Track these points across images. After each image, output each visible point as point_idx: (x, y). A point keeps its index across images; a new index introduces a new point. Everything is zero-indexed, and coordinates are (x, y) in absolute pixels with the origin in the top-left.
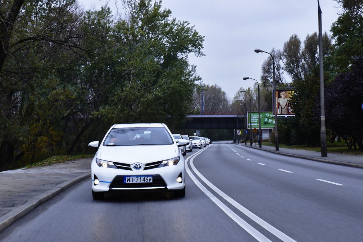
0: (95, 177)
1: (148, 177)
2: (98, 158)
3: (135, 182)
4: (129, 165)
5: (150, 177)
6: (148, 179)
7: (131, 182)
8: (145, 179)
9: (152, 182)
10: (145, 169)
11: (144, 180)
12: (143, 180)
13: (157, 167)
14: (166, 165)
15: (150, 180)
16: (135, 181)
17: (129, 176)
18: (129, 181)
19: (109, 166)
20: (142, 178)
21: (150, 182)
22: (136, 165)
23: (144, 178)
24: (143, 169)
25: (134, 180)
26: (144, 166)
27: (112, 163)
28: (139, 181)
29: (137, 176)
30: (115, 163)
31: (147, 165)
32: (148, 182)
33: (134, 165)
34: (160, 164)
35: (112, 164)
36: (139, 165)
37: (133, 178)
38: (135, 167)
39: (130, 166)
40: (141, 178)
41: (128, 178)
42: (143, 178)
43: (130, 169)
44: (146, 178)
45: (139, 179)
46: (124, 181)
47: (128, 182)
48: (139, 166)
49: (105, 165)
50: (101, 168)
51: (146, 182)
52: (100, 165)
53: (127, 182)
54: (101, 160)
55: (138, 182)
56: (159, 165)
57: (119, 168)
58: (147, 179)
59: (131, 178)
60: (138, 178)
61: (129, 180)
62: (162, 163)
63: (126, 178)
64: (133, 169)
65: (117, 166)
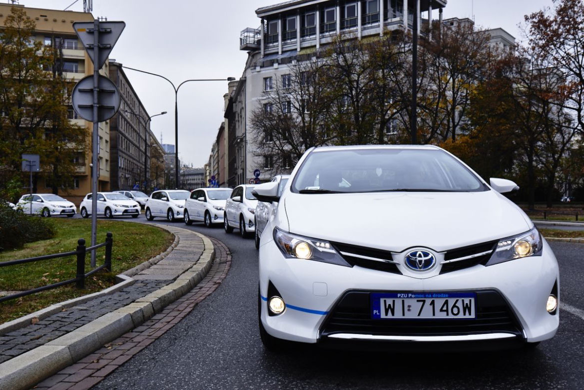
0: (273, 291)
1: (460, 300)
2: (280, 227)
3: (412, 315)
4: (387, 254)
5: (467, 301)
6: (460, 304)
7: (398, 315)
8: (451, 304)
9: (473, 316)
10: (445, 269)
11: (447, 311)
12: (441, 310)
13: (484, 261)
14: (510, 255)
15: (467, 308)
16: (414, 311)
17: (393, 294)
18: (393, 314)
19: (317, 256)
20: (439, 303)
21: (467, 316)
22: (414, 254)
23: (446, 303)
24: (438, 268)
25: (409, 310)
26: (440, 260)
27: (328, 245)
28: (427, 314)
29: (422, 295)
30: (338, 246)
31: (449, 254)
32: (461, 316)
33: (408, 253)
34: (491, 251)
35: (326, 248)
36: (426, 254)
37: (408, 302)
38: (412, 263)
39: (392, 260)
40: (433, 303)
41: (389, 301)
42: (443, 300)
43: (393, 269)
44: (451, 302)
45: (428, 307)
46: (375, 312)
47: (390, 316)
48: (423, 259)
49: (303, 251)
50: (291, 261)
51: (451, 316)
52: (288, 251)
53: (383, 316)
54: (291, 236)
55: (423, 316)
56: (489, 256)
57: (352, 262)
58: (454, 306)
59: (398, 303)
60: (424, 301)
61: (390, 309)
62: (498, 250)
63: (382, 301)
64: (403, 268)
65: (345, 257)
